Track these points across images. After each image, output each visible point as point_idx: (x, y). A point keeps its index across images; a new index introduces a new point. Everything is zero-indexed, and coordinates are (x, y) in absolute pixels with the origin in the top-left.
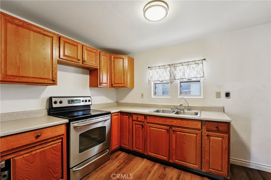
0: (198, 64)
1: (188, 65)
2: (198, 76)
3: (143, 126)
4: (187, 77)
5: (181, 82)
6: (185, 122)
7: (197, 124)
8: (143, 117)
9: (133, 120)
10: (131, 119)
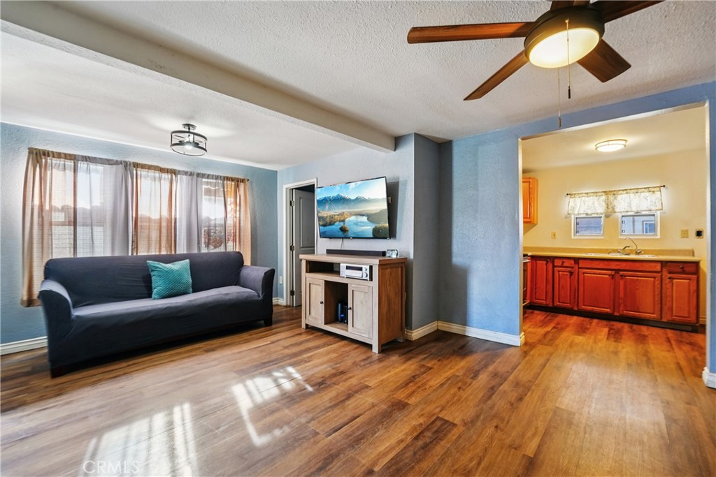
0: (654, 192)
1: (637, 192)
2: (653, 208)
3: (571, 273)
4: (634, 209)
5: (623, 216)
6: (638, 264)
7: (655, 266)
8: (572, 262)
9: (554, 266)
10: (550, 265)
